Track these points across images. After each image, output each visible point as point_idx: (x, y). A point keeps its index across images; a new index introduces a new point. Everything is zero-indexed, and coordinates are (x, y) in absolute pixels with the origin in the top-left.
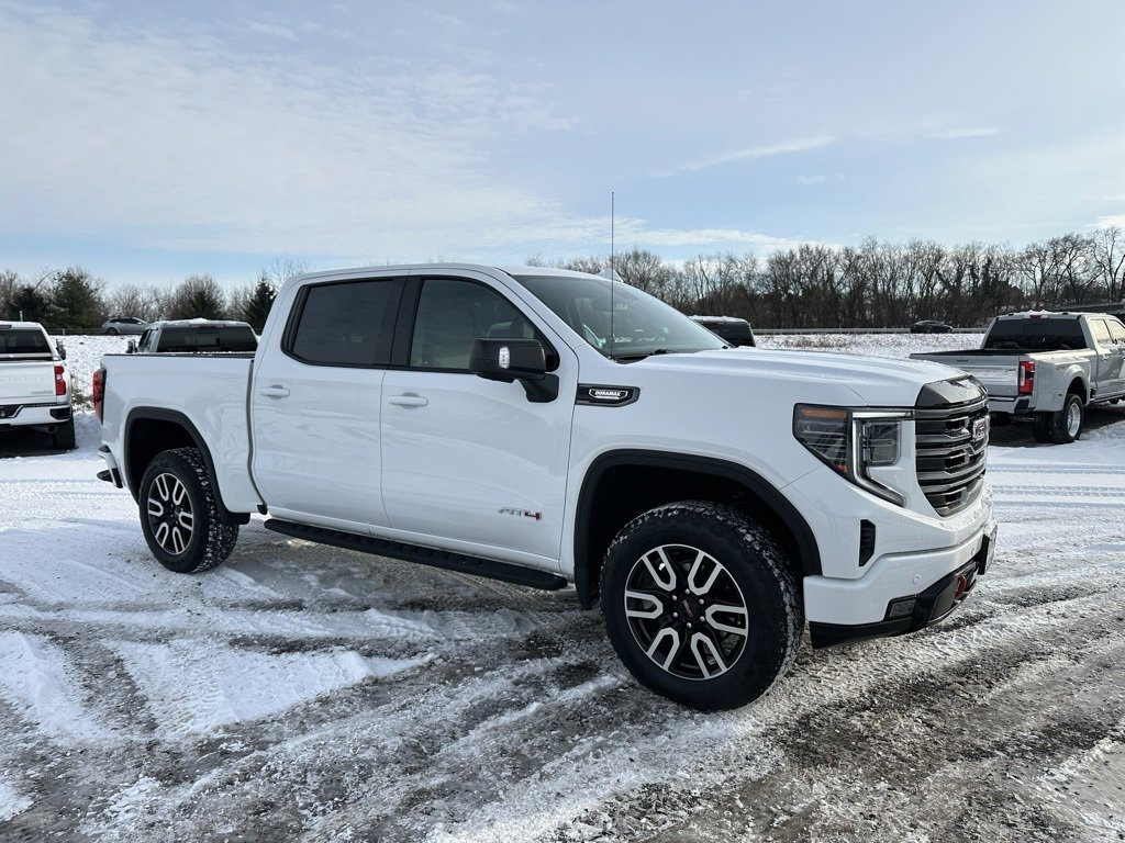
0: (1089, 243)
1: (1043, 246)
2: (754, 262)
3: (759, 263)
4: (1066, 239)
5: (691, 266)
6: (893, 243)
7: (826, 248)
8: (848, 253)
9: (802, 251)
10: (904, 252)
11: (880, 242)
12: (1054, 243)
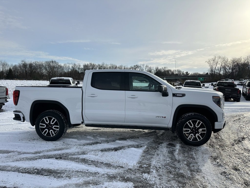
0: (140, 66)
1: (133, 66)
2: (80, 65)
3: (81, 66)
4: (136, 65)
5: (65, 65)
6: (107, 64)
7: (95, 64)
8: (99, 65)
9: (90, 64)
10: (109, 66)
11: (105, 63)
12: (135, 66)
